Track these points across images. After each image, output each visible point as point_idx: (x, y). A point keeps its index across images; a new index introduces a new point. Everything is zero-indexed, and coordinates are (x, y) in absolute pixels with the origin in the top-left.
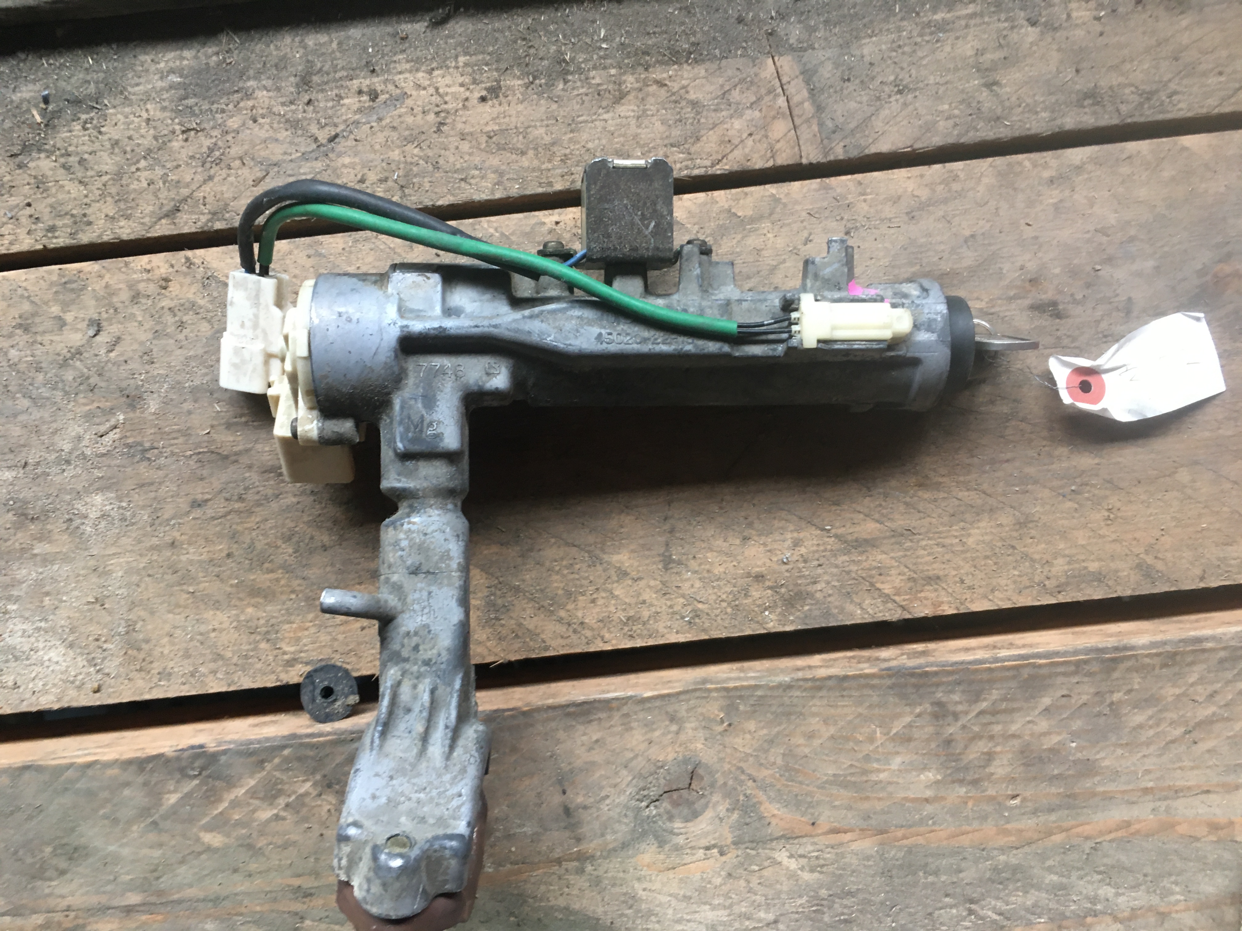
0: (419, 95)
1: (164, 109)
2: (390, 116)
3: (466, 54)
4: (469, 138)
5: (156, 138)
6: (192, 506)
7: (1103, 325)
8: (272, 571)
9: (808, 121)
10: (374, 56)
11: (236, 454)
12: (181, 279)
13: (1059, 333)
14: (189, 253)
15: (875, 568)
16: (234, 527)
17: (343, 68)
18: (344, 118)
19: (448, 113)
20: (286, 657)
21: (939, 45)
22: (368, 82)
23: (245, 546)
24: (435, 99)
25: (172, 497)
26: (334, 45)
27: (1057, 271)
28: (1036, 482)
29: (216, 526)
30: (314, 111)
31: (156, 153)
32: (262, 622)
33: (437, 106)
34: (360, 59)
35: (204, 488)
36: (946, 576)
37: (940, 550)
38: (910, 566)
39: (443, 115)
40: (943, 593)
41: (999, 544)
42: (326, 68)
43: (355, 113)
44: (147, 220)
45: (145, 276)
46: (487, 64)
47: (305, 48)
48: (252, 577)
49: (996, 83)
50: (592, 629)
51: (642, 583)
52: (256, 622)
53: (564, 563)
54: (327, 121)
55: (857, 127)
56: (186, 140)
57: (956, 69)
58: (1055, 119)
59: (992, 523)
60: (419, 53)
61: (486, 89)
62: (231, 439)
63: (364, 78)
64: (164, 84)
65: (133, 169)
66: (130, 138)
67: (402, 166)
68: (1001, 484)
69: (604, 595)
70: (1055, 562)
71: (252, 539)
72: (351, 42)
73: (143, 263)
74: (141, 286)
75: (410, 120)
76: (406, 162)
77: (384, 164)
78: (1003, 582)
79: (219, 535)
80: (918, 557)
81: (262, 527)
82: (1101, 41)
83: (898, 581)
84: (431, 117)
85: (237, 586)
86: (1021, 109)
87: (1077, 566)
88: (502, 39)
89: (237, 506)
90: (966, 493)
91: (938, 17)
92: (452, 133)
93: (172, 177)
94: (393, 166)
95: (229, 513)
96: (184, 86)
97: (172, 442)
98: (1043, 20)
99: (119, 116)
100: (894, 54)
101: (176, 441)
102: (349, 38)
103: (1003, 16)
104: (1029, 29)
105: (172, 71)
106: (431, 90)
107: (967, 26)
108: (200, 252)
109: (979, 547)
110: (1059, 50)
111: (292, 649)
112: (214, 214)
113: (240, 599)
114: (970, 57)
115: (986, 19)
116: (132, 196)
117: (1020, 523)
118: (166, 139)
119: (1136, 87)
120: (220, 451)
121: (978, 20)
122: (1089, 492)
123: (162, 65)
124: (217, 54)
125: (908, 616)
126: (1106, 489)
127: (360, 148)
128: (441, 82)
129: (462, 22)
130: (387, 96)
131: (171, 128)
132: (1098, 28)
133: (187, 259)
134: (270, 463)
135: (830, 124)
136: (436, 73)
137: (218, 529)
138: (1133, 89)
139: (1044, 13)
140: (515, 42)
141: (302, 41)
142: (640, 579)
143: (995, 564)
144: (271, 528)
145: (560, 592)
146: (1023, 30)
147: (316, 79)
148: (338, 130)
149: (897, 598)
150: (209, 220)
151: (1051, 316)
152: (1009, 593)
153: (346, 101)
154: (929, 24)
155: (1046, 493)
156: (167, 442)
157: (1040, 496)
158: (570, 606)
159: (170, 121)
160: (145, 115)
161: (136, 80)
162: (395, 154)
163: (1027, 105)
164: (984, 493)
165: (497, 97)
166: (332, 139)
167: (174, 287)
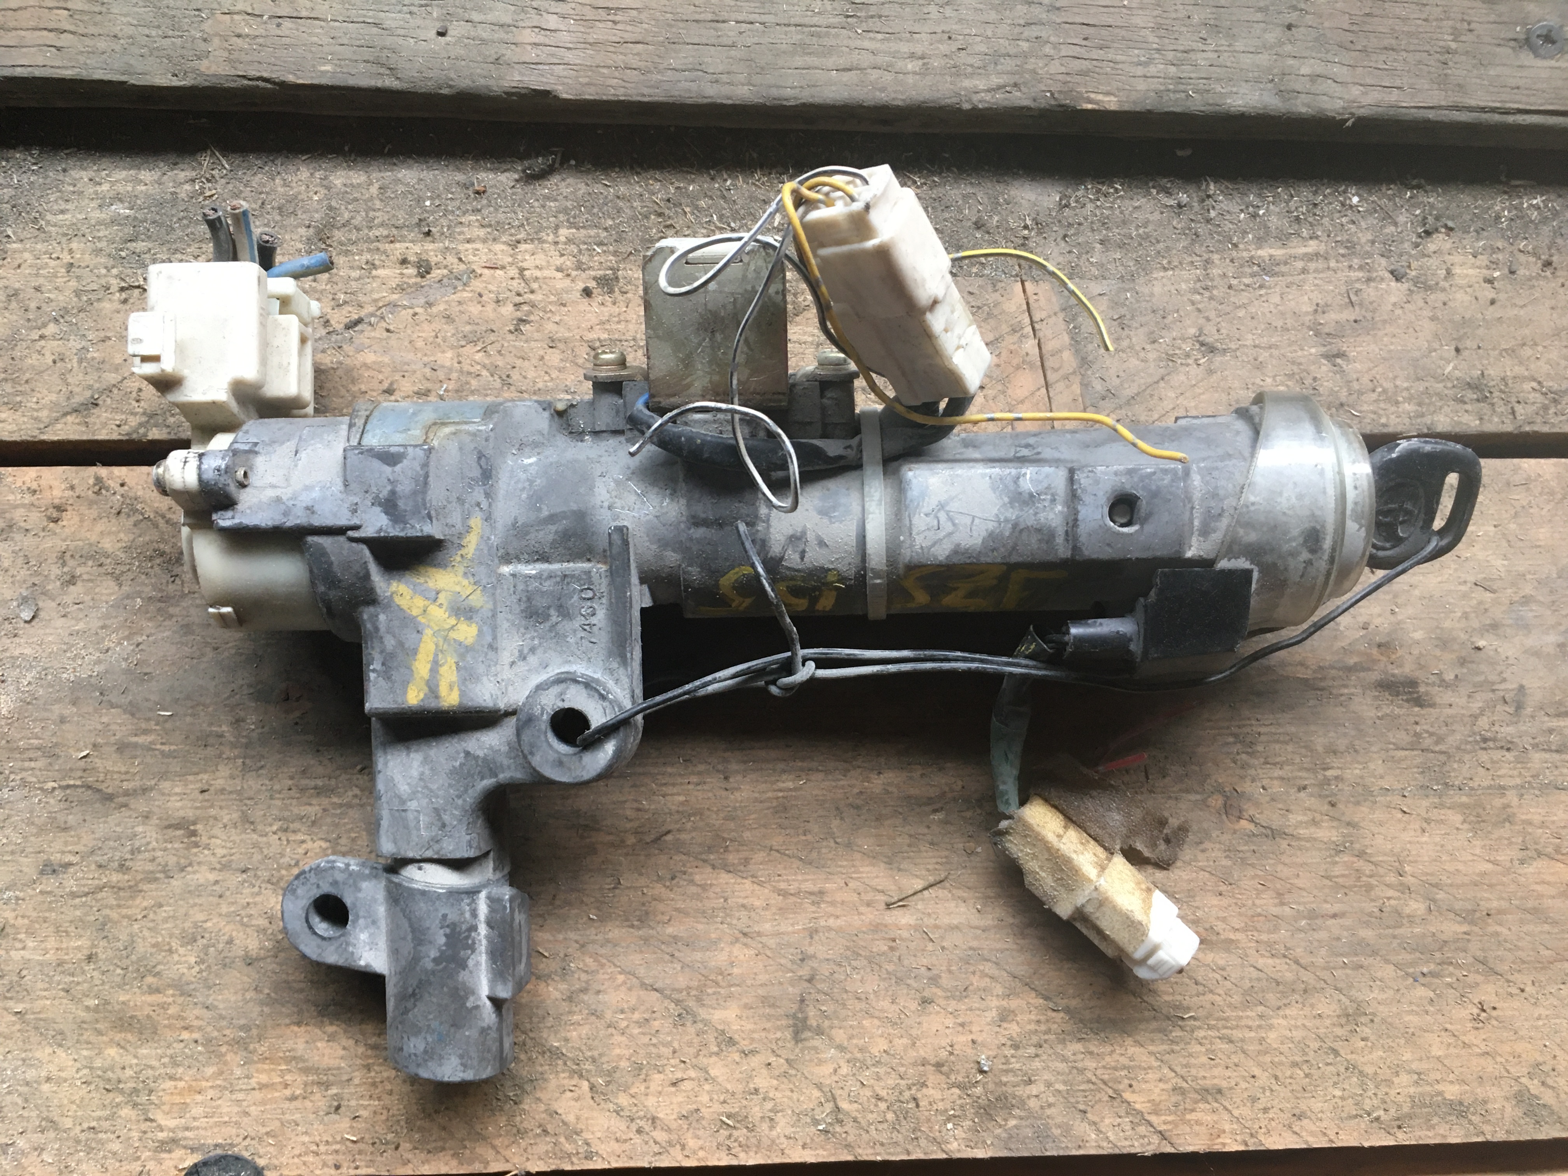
0: (494, 277)
1: (98, 252)
2: (447, 300)
3: (572, 225)
4: (561, 346)
5: (78, 293)
6: (42, 873)
7: (1483, 722)
8: (158, 991)
9: (1066, 377)
10: (432, 212)
11: (126, 793)
12: (84, 509)
13: (1418, 729)
14: (103, 471)
15: (1124, 1067)
16: (107, 912)
17: (382, 225)
18: (376, 296)
19: (533, 306)
20: (161, 1136)
21: (1263, 292)
22: (417, 248)
23: (120, 945)
24: (516, 285)
25: (13, 853)
26: (374, 190)
27: (1418, 635)
28: (1374, 953)
29: (75, 907)
30: (329, 281)
31: (75, 316)
32: (129, 1072)
33: (519, 295)
34: (411, 214)
35: (66, 843)
36: (1231, 1088)
37: (1225, 1046)
38: (1178, 1069)
39: (526, 308)
40: (1226, 1116)
41: (1314, 1045)
42: (357, 221)
43: (393, 290)
44: (44, 414)
45: (28, 498)
46: (600, 244)
47: (328, 188)
48: (122, 999)
49: (1341, 355)
50: (669, 1130)
51: (755, 1061)
52: (119, 1072)
53: (636, 1016)
54: (348, 298)
55: (1138, 394)
56: (125, 301)
57: (1286, 329)
58: (1422, 415)
59: (1307, 1011)
60: (501, 216)
61: (595, 278)
62: (123, 769)
63: (412, 241)
64: (103, 216)
65: (35, 335)
66: (37, 289)
67: (454, 376)
68: (1323, 952)
69: (692, 1073)
70: (1396, 1080)
71: (131, 935)
72: (401, 189)
73: (27, 479)
74: (18, 515)
75: (474, 309)
76: (461, 371)
77: (427, 370)
78: (1317, 1105)
79: (80, 923)
80: (1190, 1055)
81: (151, 916)
82: (1492, 313)
83: (1157, 1091)
84: (508, 310)
85: (96, 1009)
86: (1374, 396)
87: (1428, 1089)
88: (627, 211)
89: (115, 877)
90: (1270, 961)
91: (1264, 253)
92: (536, 335)
93: (93, 353)
94: (441, 375)
95: (101, 889)
96: (135, 222)
97: (27, 764)
98: (1414, 273)
99: (26, 255)
100: (1198, 297)
101: (33, 764)
102: (398, 181)
103: (1356, 262)
104: (1393, 284)
105: (118, 198)
106: (513, 272)
107: (1304, 271)
108: (120, 472)
109: (1284, 1048)
110: (1433, 319)
111: (172, 1123)
112: (152, 416)
113: (100, 1033)
114: (1307, 313)
115: (1333, 264)
116: (28, 376)
117: (1348, 1015)
118: (93, 297)
119: (1539, 383)
120: (102, 787)
121: (1321, 264)
122: (1451, 975)
123: (105, 187)
124: (193, 181)
125: (1169, 1149)
126: (1477, 972)
127: (393, 342)
128: (529, 262)
129: (570, 180)
130: (445, 272)
131: (103, 282)
132: (1490, 294)
133: (98, 480)
134: (181, 813)
135: (1098, 386)
136: (523, 247)
137: (78, 913)
138: (1534, 384)
139: (1414, 265)
140: (647, 217)
141: (326, 178)
142: (753, 1052)
143: (1307, 1076)
144: (166, 920)
145: (624, 1064)
146: (1384, 286)
147: (338, 235)
148: (363, 313)
149: (1153, 1119)
150: (141, 425)
151: (1407, 701)
152: (1324, 1124)
153: (380, 272)
154: (1251, 261)
155: (1388, 972)
156: (19, 764)
157: (1379, 974)
158: (638, 1088)
159: (104, 271)
160: (66, 258)
161: (63, 206)
162: (446, 358)
163: (1385, 391)
164: (1297, 962)
165: (611, 291)
166: (352, 325)
167: (70, 520)
